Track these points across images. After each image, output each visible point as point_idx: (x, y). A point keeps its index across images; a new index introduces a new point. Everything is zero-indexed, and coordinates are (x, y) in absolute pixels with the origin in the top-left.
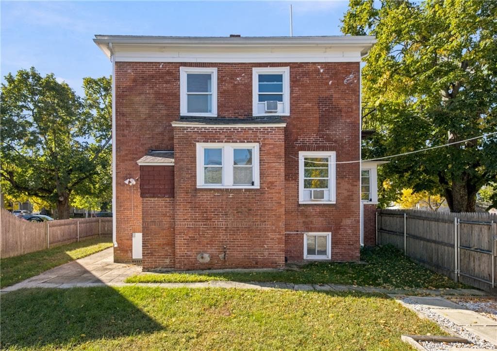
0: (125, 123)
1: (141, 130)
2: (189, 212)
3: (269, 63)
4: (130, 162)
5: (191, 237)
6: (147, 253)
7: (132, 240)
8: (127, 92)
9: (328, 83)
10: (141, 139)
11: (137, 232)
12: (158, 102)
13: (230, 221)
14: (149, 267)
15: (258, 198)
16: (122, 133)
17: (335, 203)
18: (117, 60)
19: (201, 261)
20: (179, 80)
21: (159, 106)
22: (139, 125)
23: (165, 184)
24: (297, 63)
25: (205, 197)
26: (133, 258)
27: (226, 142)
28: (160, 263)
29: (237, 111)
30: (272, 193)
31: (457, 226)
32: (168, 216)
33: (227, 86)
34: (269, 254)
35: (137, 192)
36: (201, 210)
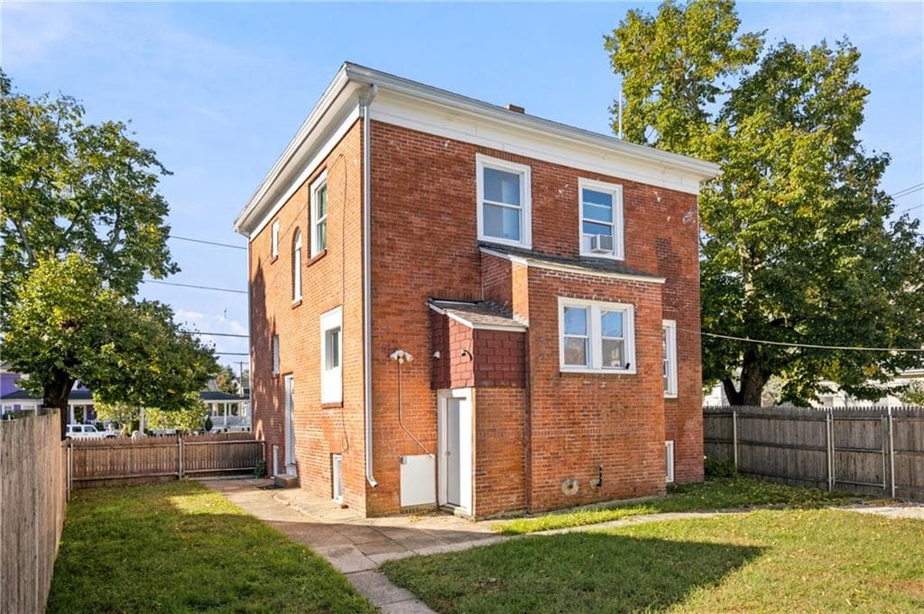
0: (386, 241)
1: (413, 258)
2: (551, 412)
3: (599, 175)
4: (395, 318)
5: (554, 454)
6: (483, 487)
7: (399, 470)
8: (387, 181)
9: (665, 219)
10: (415, 275)
11: (408, 454)
12: (443, 209)
13: (603, 425)
14: (486, 512)
15: (634, 389)
16: (380, 260)
17: (676, 396)
18: (373, 118)
19: (567, 492)
20: (475, 175)
21: (443, 218)
22: (410, 248)
23: (510, 364)
24: (631, 182)
25: (571, 387)
26: (403, 505)
27: (596, 299)
28: (502, 503)
29: (559, 244)
30: (650, 382)
31: (830, 423)
32: (514, 420)
33: (546, 201)
34: (649, 474)
35: (408, 376)
36: (567, 408)
